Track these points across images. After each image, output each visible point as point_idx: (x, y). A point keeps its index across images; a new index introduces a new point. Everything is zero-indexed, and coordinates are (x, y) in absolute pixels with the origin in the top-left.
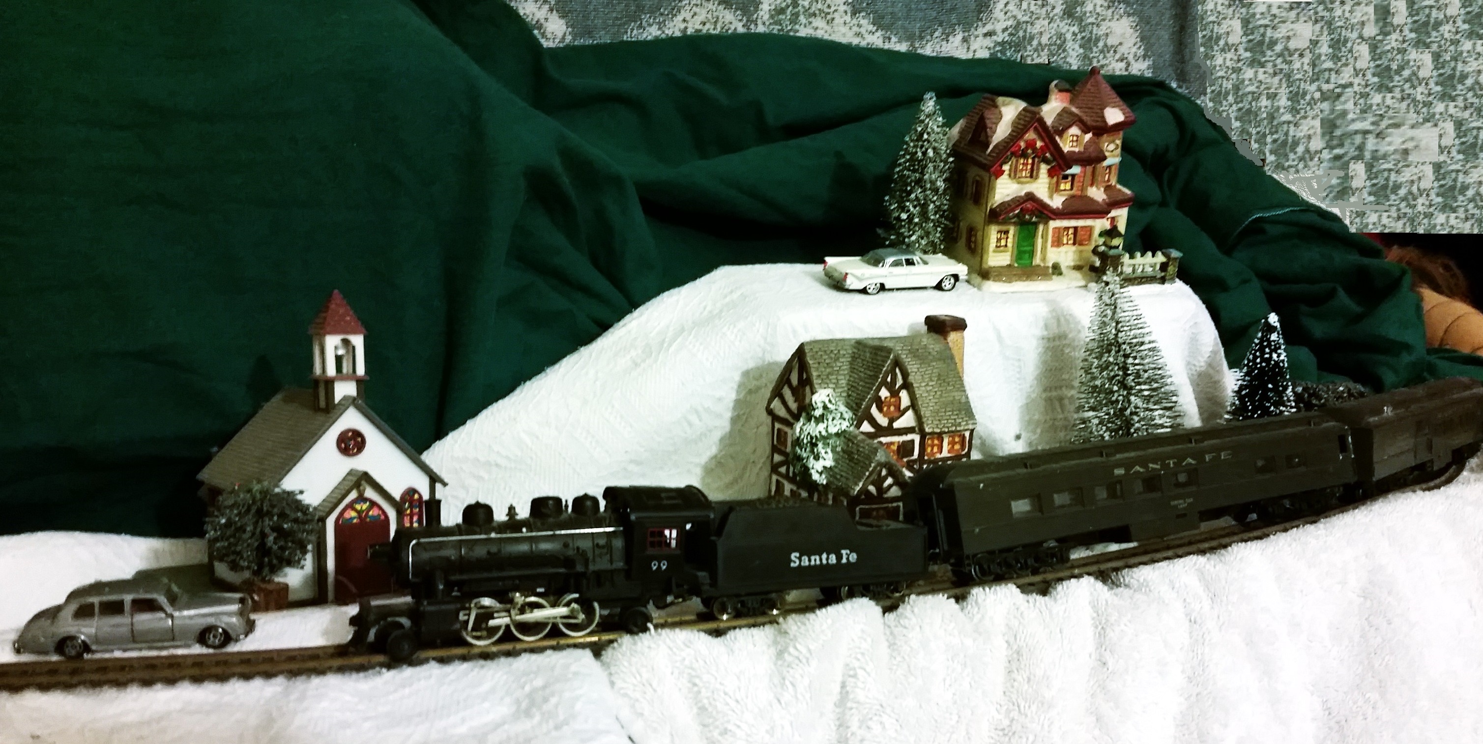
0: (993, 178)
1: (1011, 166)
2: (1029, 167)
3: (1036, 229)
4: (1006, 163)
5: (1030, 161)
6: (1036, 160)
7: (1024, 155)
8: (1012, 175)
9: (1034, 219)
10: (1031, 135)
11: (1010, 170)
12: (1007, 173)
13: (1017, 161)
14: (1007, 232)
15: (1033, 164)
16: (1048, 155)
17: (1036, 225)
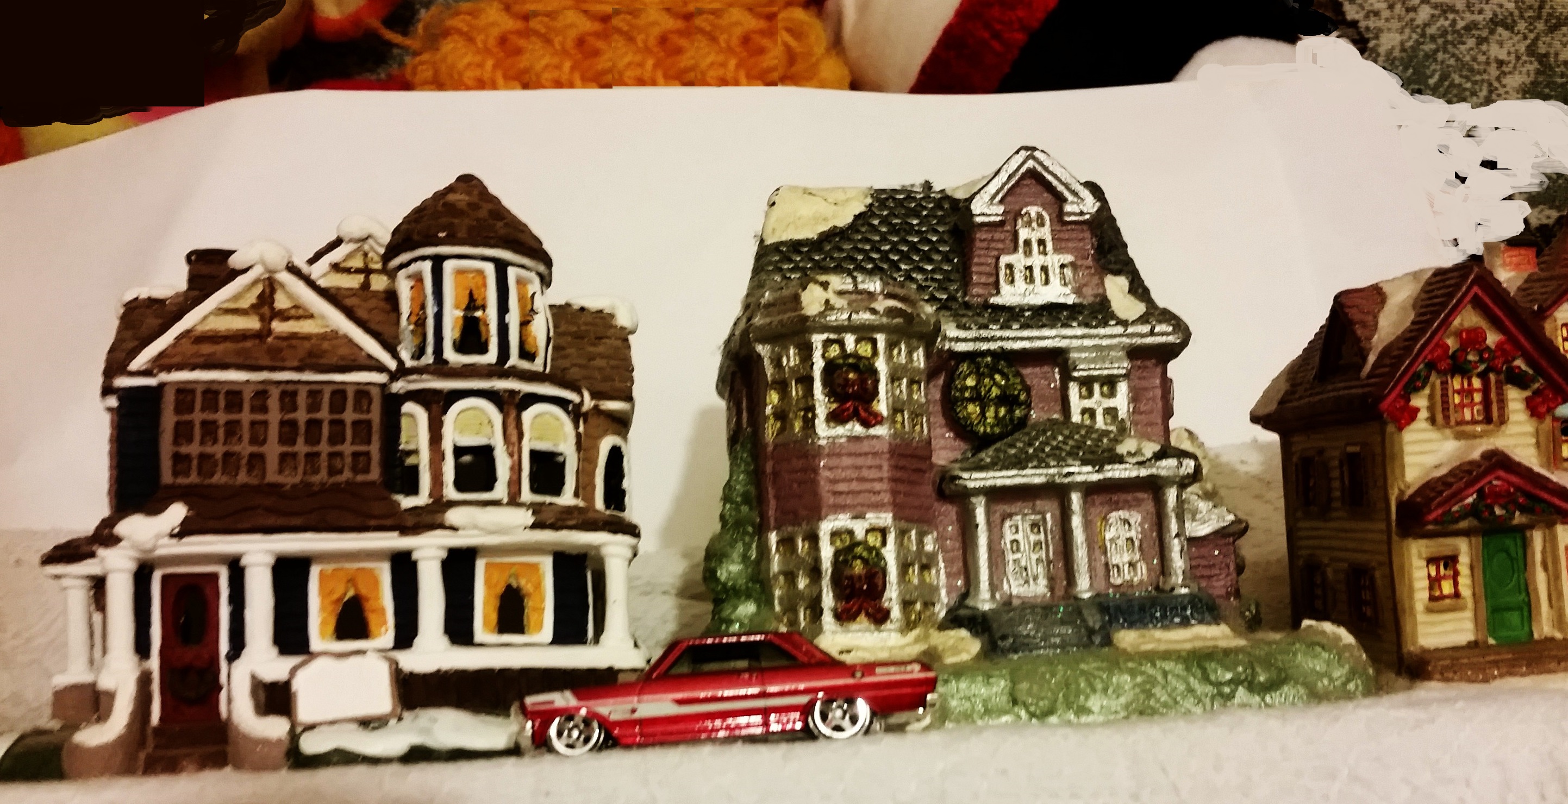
0: (1391, 428)
1: (1431, 397)
2: (1478, 397)
3: (1526, 544)
4: (1417, 390)
5: (1477, 383)
6: (1492, 377)
7: (1459, 367)
8: (1439, 417)
9: (1518, 518)
10: (1468, 318)
11: (1431, 408)
12: (1423, 414)
13: (1444, 384)
14: (1451, 561)
15: (1486, 391)
16: (1519, 363)
17: (1522, 533)
